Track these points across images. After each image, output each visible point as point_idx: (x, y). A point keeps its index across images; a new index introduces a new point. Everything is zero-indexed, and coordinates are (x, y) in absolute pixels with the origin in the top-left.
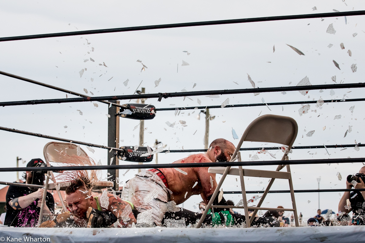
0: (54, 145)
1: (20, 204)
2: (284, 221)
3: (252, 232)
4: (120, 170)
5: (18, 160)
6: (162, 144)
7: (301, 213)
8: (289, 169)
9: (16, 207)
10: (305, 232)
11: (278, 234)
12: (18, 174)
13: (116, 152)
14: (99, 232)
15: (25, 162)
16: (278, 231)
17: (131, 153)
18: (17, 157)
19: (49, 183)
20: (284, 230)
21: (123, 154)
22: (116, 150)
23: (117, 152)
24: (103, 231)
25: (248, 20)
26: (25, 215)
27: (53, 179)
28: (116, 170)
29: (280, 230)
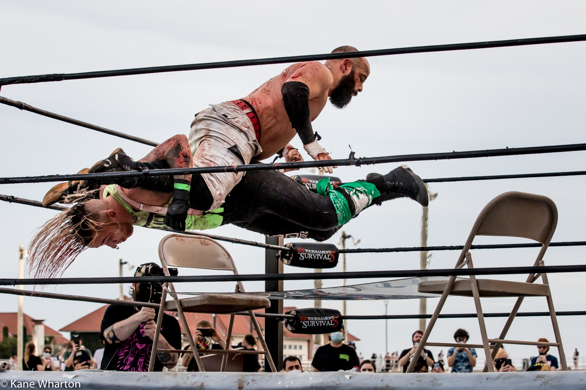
0: (177, 239)
1: (116, 334)
2: (549, 363)
3: (496, 379)
4: (285, 282)
5: (121, 264)
6: (353, 238)
7: (576, 349)
8: (545, 280)
9: (111, 339)
10: (582, 380)
11: (539, 382)
12: (121, 288)
13: (278, 252)
14: (248, 383)
15: (133, 267)
16: (538, 379)
17: (302, 255)
18: (121, 260)
19: (166, 300)
20: (548, 377)
21: (290, 256)
22: (278, 249)
23: (280, 252)
24: (255, 381)
25: (490, 43)
26: (129, 351)
27: (174, 294)
28: (279, 281)
29: (542, 376)
